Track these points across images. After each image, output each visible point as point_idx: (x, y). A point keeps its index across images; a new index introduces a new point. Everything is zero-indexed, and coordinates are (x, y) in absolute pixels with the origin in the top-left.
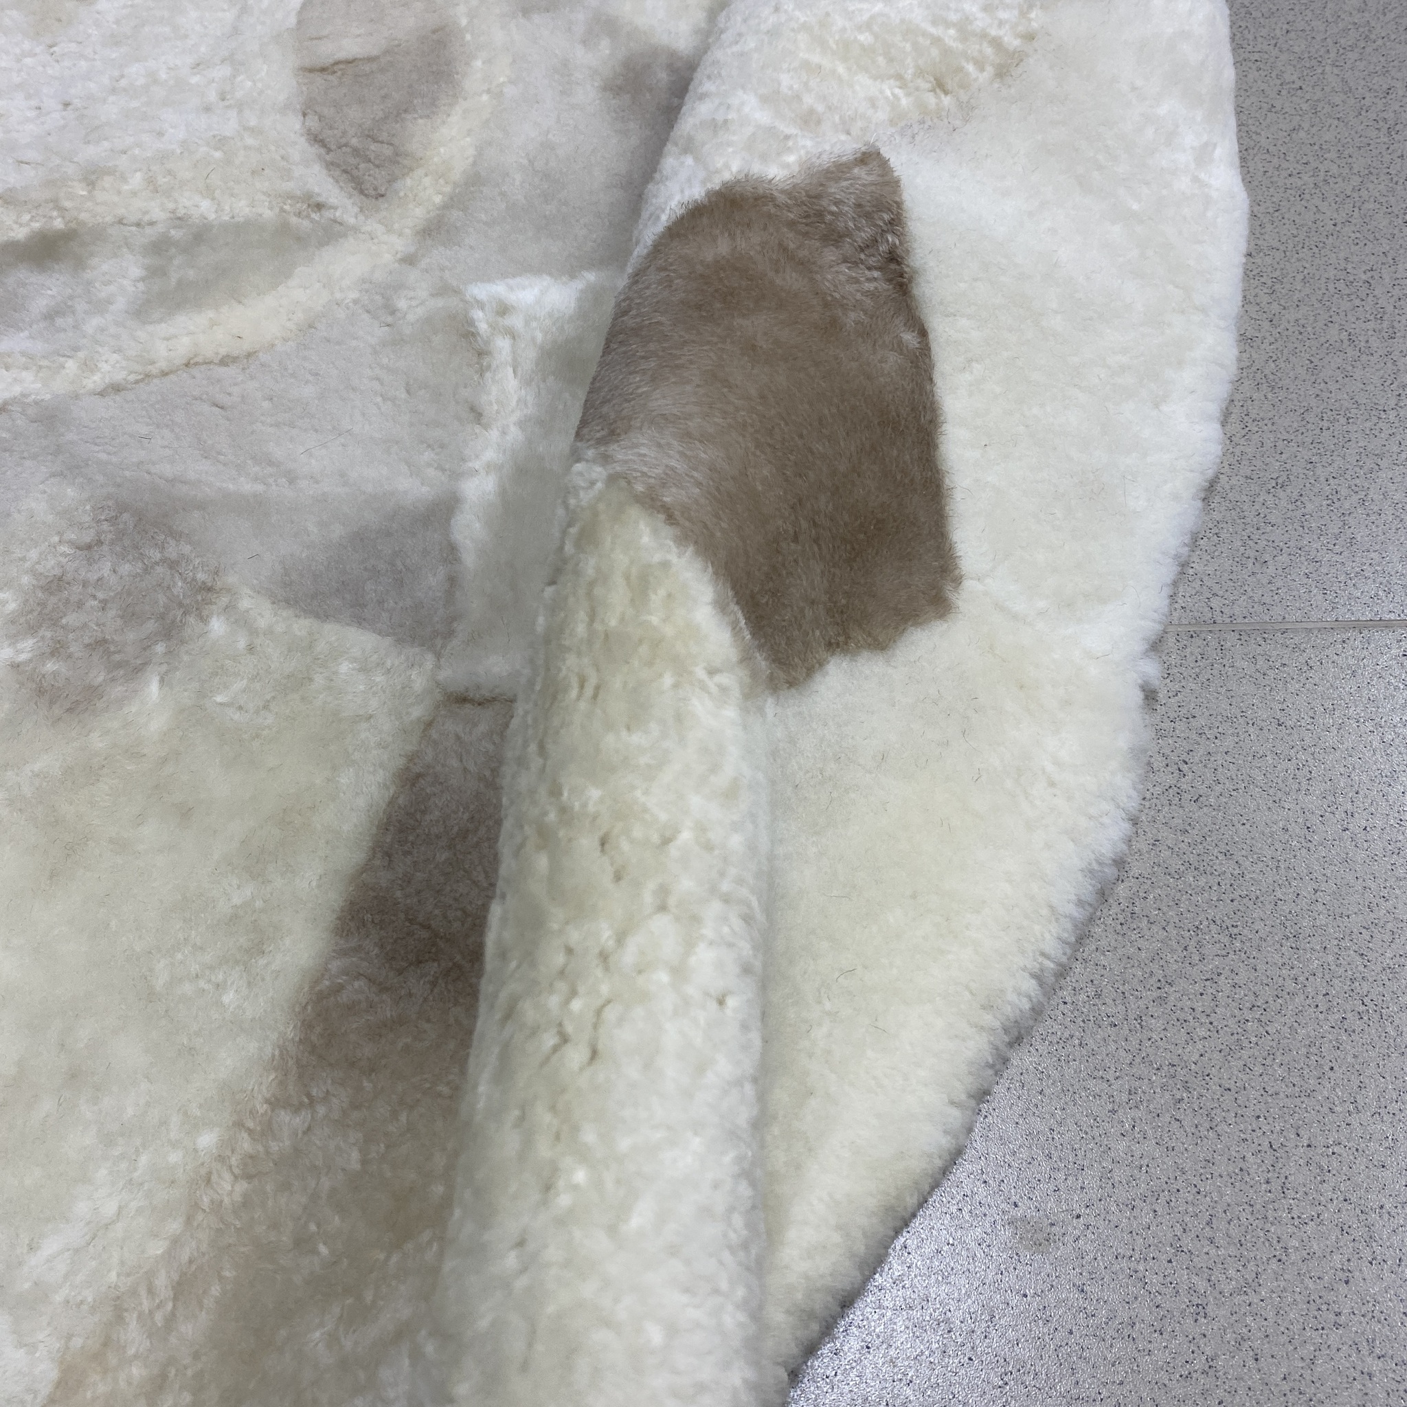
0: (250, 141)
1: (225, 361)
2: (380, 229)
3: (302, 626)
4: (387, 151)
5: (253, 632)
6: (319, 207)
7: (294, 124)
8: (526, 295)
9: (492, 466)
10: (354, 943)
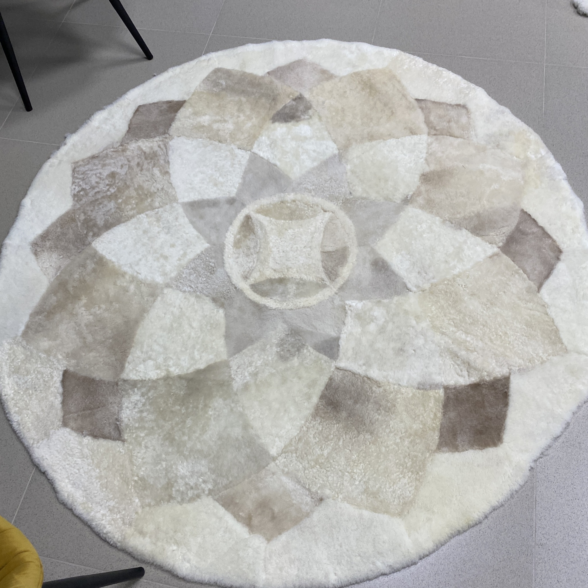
0: (313, 266)
1: (308, 307)
2: (332, 287)
3: (318, 353)
4: (335, 273)
5: (310, 353)
6: (323, 280)
7: (321, 264)
8: (354, 304)
9: (345, 333)
10: (322, 401)
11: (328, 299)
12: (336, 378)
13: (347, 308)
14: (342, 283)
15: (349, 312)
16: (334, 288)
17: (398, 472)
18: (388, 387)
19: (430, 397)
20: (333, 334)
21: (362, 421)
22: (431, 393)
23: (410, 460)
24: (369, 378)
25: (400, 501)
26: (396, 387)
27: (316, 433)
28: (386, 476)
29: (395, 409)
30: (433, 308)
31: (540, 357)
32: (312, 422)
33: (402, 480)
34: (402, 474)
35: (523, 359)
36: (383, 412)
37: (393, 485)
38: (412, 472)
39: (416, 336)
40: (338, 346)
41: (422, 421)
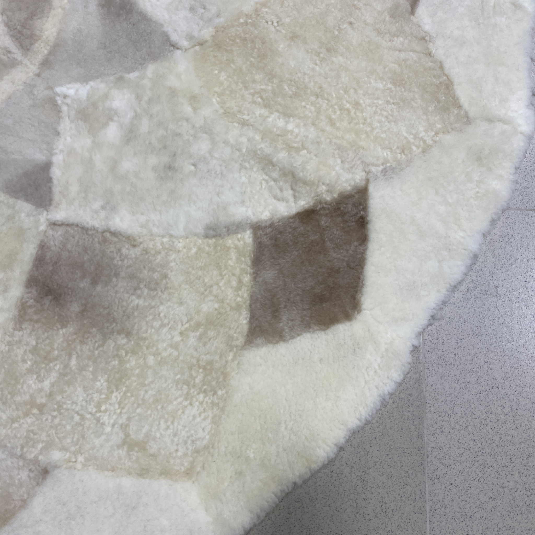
8: (71, 92)
9: (61, 151)
10: (29, 290)
11: (23, 89)
12: (52, 243)
13: (59, 102)
14: (46, 52)
15: (65, 108)
16: (32, 64)
17: (180, 396)
18: (152, 243)
19: (229, 248)
20: (40, 157)
21: (109, 314)
22: (230, 241)
23: (201, 370)
24: (114, 234)
25: (187, 449)
26: (165, 240)
27: (25, 352)
28: (159, 407)
29: (167, 283)
30: (223, 76)
31: (422, 139)
32: (16, 332)
33: (187, 412)
34: (186, 399)
35: (391, 149)
36: (146, 291)
37: (173, 423)
38: (205, 392)
39: (194, 136)
40: (50, 180)
41: (216, 296)
